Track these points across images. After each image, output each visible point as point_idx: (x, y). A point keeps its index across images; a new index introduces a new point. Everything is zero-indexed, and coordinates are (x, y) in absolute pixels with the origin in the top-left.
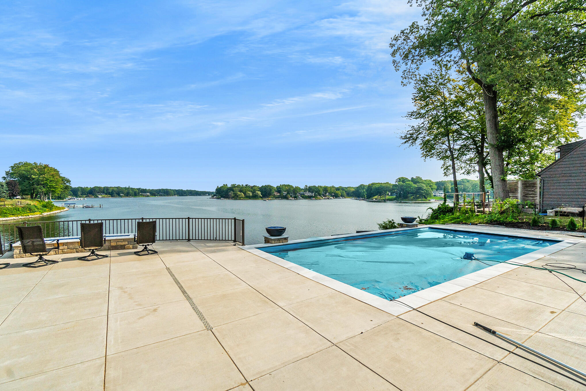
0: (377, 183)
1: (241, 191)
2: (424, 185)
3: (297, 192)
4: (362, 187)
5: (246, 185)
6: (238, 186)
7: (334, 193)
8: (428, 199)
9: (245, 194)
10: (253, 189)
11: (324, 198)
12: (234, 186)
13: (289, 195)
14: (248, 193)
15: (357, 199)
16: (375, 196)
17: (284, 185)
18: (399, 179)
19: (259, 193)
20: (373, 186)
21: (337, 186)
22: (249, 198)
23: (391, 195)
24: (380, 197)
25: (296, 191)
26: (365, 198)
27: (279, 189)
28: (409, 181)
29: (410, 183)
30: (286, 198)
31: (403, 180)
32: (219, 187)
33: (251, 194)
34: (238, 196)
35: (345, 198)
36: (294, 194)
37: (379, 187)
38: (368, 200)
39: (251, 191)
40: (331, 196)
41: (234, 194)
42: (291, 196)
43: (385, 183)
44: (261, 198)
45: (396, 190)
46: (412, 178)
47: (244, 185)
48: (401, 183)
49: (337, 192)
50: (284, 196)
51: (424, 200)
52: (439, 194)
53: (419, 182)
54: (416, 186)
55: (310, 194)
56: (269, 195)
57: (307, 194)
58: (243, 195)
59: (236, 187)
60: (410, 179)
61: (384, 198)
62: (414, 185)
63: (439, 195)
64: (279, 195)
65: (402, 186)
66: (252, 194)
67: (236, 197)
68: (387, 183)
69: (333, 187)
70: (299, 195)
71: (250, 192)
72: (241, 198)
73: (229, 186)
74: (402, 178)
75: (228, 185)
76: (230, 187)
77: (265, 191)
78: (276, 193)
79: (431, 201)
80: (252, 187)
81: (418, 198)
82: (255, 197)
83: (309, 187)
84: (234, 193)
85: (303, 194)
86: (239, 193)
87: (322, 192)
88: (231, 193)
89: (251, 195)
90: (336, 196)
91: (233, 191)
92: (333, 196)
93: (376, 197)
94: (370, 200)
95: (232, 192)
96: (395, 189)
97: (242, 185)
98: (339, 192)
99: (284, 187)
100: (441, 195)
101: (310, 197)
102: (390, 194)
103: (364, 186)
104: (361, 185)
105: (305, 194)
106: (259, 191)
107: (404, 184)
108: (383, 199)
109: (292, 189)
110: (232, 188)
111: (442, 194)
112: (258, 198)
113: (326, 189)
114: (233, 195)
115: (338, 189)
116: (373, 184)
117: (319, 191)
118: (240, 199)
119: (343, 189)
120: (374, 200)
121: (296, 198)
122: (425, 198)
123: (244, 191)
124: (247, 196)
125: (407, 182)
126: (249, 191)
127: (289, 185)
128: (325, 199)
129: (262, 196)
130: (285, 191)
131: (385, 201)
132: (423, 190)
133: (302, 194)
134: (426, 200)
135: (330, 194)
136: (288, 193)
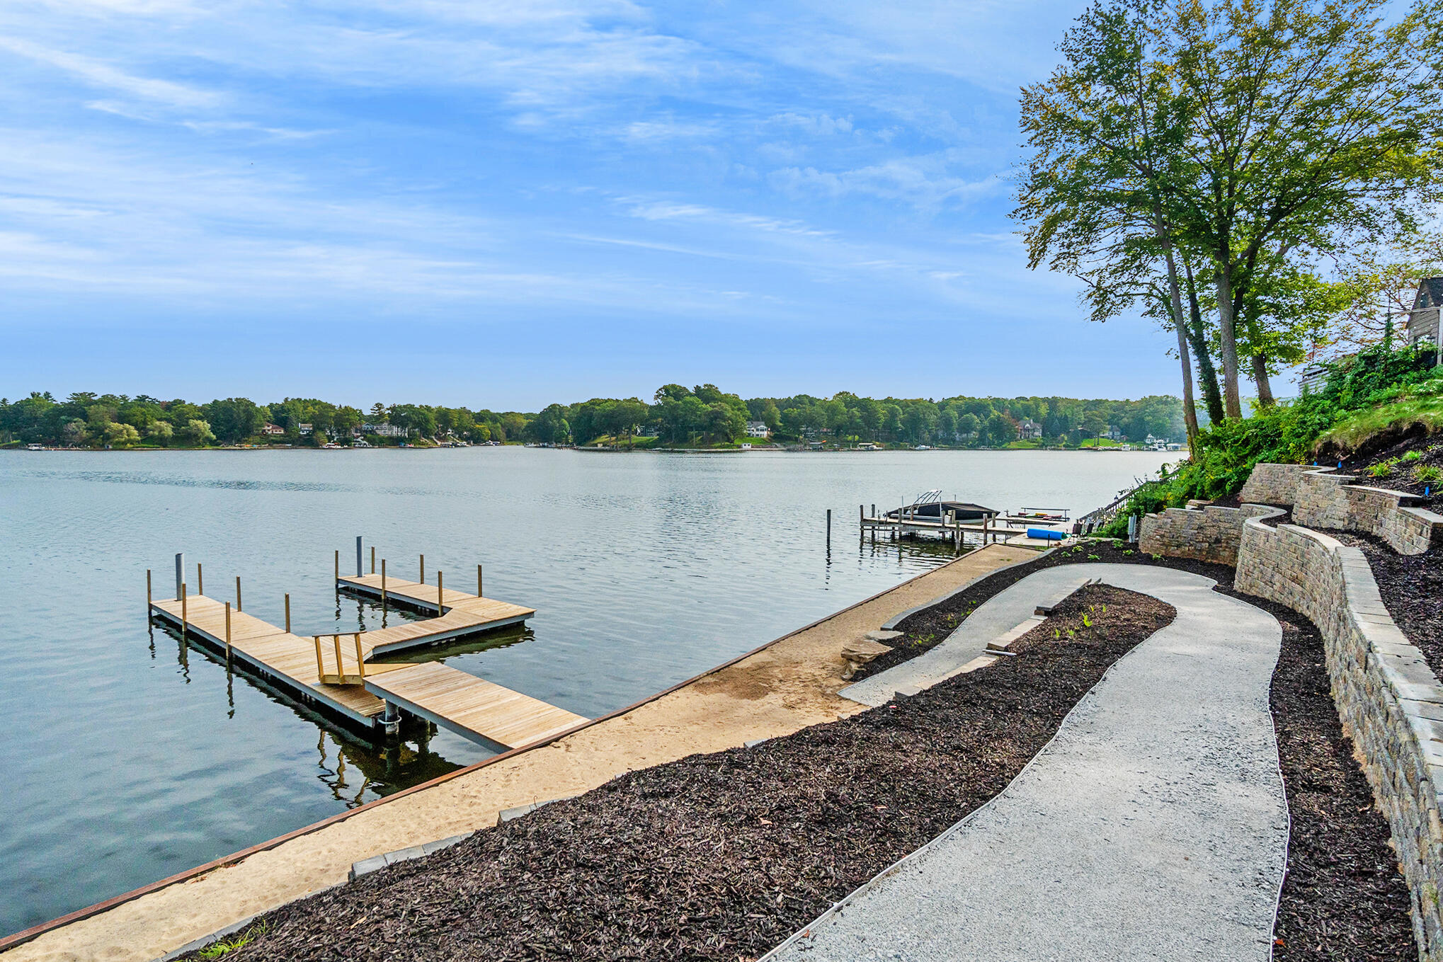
0: (606, 401)
1: (121, 419)
2: (728, 408)
3: (352, 424)
4: (554, 411)
6: (107, 400)
7: (471, 430)
8: (737, 442)
9: (141, 428)
10: (175, 411)
11: (439, 443)
13: (320, 434)
14: (156, 427)
15: (544, 447)
16: (600, 435)
17: (299, 400)
18: (666, 389)
19: (204, 426)
20: (597, 408)
21: (476, 410)
22: (161, 442)
23: (644, 433)
24: (614, 438)
25: (348, 420)
26: (567, 443)
27: (281, 415)
28: (691, 395)
29: (696, 400)
30: (309, 442)
31: (673, 392)
32: (11, 402)
33: (168, 430)
34: (107, 438)
35: (502, 444)
36: (339, 431)
37: (613, 412)
38: (582, 448)
39: (168, 420)
40: (461, 438)
41: (88, 429)
42: (330, 438)
43: (629, 401)
44: (214, 444)
45: (660, 419)
46: (697, 388)
47: (132, 397)
48: (671, 399)
49: (478, 426)
50: (300, 437)
51: (728, 447)
52: (757, 430)
53: (715, 400)
54: (710, 409)
55: (395, 431)
56: (243, 436)
57: (386, 431)
58: (136, 432)
59: (96, 403)
60: (692, 390)
61: (627, 442)
62: (704, 406)
63: (757, 433)
64: (281, 435)
65: (675, 407)
66: (173, 429)
67: (100, 440)
68: (634, 400)
69: (463, 411)
70: (355, 434)
71: (164, 424)
72: (125, 443)
73: (62, 397)
74: (673, 386)
75: (53, 395)
76: (67, 401)
77: (228, 421)
78: (269, 429)
79: (744, 448)
80: (168, 407)
81: (713, 440)
82: (185, 440)
83: (393, 409)
84: (91, 424)
85: (372, 432)
86: (115, 425)
87: (433, 425)
88: (77, 426)
89: (171, 433)
90: (476, 439)
91: (85, 417)
92: (467, 439)
93: (604, 438)
94: (589, 448)
96: (658, 416)
97: (124, 398)
98: (484, 427)
99: (300, 407)
100: (762, 433)
101: (395, 442)
102: (639, 431)
103: (562, 409)
104: (553, 406)
105: (378, 432)
106: (200, 418)
107: (680, 402)
108: (625, 445)
109: (333, 414)
110: (81, 407)
111: (762, 430)
112: (199, 444)
113: (445, 417)
115: (481, 417)
116: (594, 402)
117: (427, 421)
118: (120, 446)
119: (494, 418)
120: (600, 446)
121: (346, 442)
122: (729, 440)
123: (139, 418)
124: (152, 437)
125: (688, 398)
126: (159, 420)
127: (315, 403)
128: (445, 446)
129: (214, 437)
130: (304, 422)
131: (629, 448)
132: (724, 421)
133: (366, 431)
134: (731, 447)
135: (459, 431)
136: (318, 427)
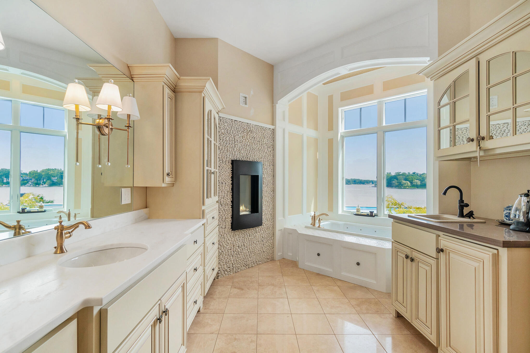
5: (414, 173)
12: (398, 174)
95: (396, 181)
114: (397, 184)
